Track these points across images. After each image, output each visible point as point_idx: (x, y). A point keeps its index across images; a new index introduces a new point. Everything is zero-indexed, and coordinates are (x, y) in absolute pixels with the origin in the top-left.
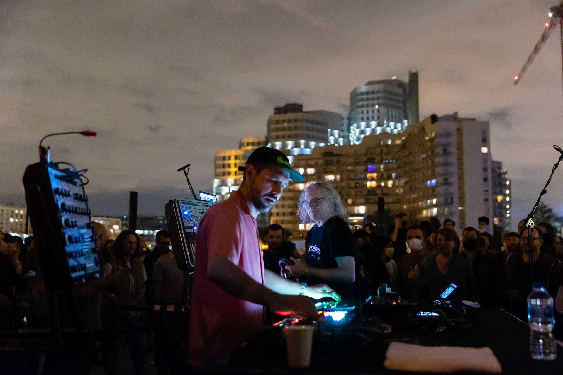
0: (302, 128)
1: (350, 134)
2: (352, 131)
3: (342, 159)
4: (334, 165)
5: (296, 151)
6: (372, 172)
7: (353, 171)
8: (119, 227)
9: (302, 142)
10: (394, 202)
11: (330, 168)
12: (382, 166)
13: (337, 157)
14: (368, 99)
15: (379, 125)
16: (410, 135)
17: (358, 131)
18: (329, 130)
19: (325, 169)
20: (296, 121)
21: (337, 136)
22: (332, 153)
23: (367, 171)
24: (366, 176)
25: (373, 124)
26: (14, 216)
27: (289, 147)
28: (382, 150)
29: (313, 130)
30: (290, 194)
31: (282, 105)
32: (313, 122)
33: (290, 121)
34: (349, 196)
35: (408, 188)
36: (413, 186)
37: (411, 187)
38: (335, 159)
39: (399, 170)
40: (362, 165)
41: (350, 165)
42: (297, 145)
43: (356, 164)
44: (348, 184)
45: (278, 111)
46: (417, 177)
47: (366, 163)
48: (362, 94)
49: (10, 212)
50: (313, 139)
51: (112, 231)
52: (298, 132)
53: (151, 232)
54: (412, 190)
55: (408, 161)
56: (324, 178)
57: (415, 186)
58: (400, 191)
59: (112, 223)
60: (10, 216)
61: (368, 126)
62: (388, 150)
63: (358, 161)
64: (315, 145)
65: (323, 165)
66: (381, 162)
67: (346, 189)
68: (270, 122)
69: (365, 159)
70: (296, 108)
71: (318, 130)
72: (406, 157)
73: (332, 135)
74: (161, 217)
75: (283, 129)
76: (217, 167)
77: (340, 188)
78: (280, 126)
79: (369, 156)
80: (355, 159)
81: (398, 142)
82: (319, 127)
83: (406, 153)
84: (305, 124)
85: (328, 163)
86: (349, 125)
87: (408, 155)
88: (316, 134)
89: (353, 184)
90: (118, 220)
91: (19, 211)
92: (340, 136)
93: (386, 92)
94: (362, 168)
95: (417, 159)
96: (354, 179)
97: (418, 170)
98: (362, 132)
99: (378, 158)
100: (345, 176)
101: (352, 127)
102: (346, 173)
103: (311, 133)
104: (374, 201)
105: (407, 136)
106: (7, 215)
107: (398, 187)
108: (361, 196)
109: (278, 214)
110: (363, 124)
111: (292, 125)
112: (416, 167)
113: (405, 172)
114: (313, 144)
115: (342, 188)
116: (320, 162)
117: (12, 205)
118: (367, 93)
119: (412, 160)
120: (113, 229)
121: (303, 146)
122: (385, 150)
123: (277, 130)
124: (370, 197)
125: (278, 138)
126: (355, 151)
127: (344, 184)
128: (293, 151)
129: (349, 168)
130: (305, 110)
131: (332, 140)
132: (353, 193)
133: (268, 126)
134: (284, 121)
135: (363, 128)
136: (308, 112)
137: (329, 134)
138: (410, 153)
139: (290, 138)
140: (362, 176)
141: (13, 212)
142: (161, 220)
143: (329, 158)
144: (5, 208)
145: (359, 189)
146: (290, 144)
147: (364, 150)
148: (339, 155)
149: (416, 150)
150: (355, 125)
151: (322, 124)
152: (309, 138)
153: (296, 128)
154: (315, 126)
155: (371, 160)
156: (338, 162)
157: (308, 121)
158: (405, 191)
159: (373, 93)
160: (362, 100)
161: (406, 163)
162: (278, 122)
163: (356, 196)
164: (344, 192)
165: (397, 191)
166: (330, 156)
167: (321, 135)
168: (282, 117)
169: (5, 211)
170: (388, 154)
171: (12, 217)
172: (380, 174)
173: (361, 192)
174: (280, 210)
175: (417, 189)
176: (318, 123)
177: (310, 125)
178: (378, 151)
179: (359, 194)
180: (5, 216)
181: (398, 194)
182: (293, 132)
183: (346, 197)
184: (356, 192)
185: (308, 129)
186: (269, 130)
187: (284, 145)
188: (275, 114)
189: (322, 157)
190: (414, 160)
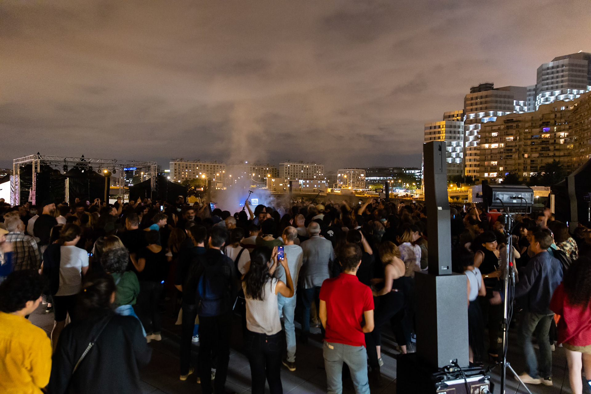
0: (491, 102)
1: (536, 102)
2: (537, 99)
3: (520, 124)
4: (514, 129)
5: (486, 120)
6: (547, 132)
7: (529, 133)
8: (364, 175)
9: (491, 112)
10: (564, 156)
11: (510, 131)
12: (555, 128)
13: (516, 123)
14: (553, 73)
15: (562, 93)
16: (581, 102)
17: (542, 99)
18: (515, 101)
19: (507, 132)
20: (486, 96)
21: (522, 105)
22: (513, 120)
23: (542, 132)
24: (541, 136)
25: (557, 92)
26: (303, 169)
27: (481, 117)
28: (556, 115)
29: (501, 102)
30: (478, 152)
31: (476, 85)
32: (500, 96)
33: (481, 97)
34: (525, 152)
35: (577, 144)
36: (582, 143)
37: (580, 144)
38: (514, 125)
39: (570, 131)
40: (538, 128)
41: (527, 128)
42: (487, 115)
43: (533, 127)
44: (525, 143)
45: (474, 90)
46: (586, 135)
47: (541, 126)
48: (548, 69)
49: (301, 166)
50: (500, 109)
51: (360, 177)
52: (488, 105)
53: (385, 178)
54: (581, 145)
55: (578, 123)
56: (505, 138)
57: (583, 143)
58: (570, 146)
59: (360, 172)
60: (301, 169)
61: (552, 95)
62: (561, 114)
63: (534, 125)
64: (502, 114)
65: (504, 129)
66: (555, 125)
67: (523, 146)
68: (466, 99)
69: (541, 123)
70: (488, 87)
71: (505, 102)
72: (577, 119)
73: (518, 104)
74: (391, 168)
75: (476, 104)
76: (426, 134)
77: (518, 146)
78: (474, 101)
79: (544, 121)
80: (532, 124)
81: (571, 108)
82: (506, 100)
83: (579, 116)
84: (494, 99)
85: (508, 128)
86: (535, 96)
87: (580, 118)
88: (503, 105)
89: (529, 142)
90: (364, 170)
91: (306, 166)
92: (525, 105)
93: (570, 65)
94: (538, 130)
95: (586, 121)
96: (531, 139)
97: (588, 129)
98: (547, 100)
99: (552, 122)
100: (522, 137)
101: (538, 97)
102: (523, 134)
103: (499, 105)
104: (547, 155)
105: (579, 102)
106: (300, 168)
107: (568, 143)
108: (536, 151)
109: (470, 166)
110: (547, 94)
111: (483, 100)
112: (586, 127)
113: (576, 131)
114: (500, 113)
115: (520, 146)
116: (502, 127)
117: (302, 162)
118: (553, 68)
119: (583, 122)
120: (360, 176)
121: (491, 115)
122: (558, 115)
123: (472, 104)
124: (543, 152)
125: (472, 110)
126: (532, 117)
127: (522, 143)
128: (484, 120)
129: (527, 130)
130: (495, 87)
131: (517, 108)
132: (529, 149)
133: (465, 102)
134: (477, 98)
135: (547, 96)
136: (497, 89)
137: (514, 104)
138: (581, 115)
139: (481, 109)
140: (538, 136)
141: (302, 167)
142: (391, 170)
143: (510, 124)
144: (298, 164)
145: (534, 147)
146: (481, 114)
147: (540, 116)
148: (519, 121)
149: (586, 113)
150: (540, 95)
151: (509, 97)
152: (496, 109)
153: (486, 102)
154: (502, 99)
155: (547, 124)
156: (517, 126)
157: (496, 96)
158: (574, 146)
159: (558, 67)
160: (548, 74)
161: (576, 124)
162: (472, 99)
163: (532, 151)
164: (521, 149)
165: (568, 147)
166: (510, 122)
167: (508, 105)
168: (475, 95)
169: (298, 166)
170: (561, 118)
171: (302, 170)
172: (553, 134)
173: (536, 148)
174: (473, 163)
175: (585, 145)
176: (505, 97)
177: (498, 99)
178: (553, 116)
179: (534, 150)
180: (298, 169)
181: (569, 149)
182: (484, 106)
183: (523, 153)
184: (532, 149)
185: (496, 102)
186: (466, 105)
187: (477, 116)
188: (471, 92)
189: (504, 124)
190: (584, 121)
